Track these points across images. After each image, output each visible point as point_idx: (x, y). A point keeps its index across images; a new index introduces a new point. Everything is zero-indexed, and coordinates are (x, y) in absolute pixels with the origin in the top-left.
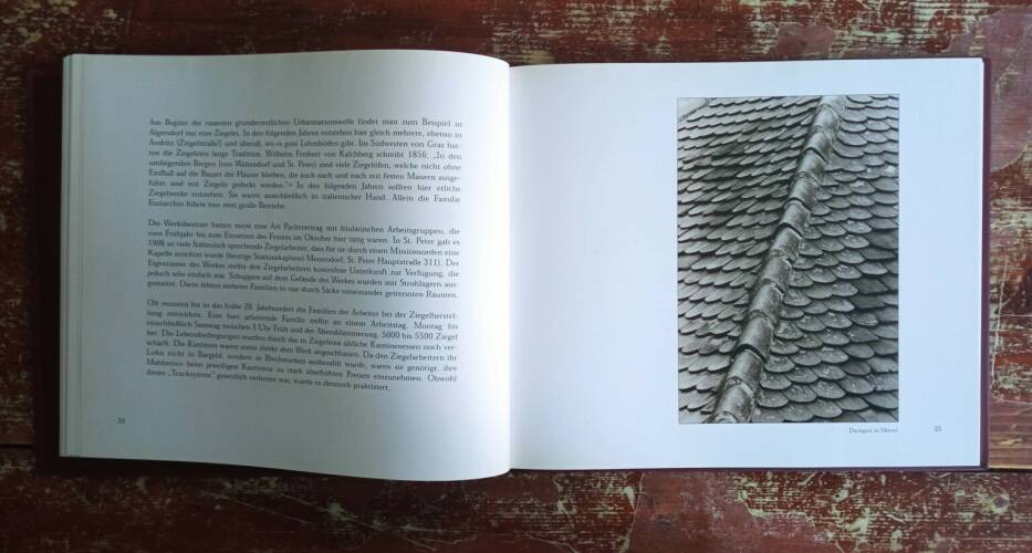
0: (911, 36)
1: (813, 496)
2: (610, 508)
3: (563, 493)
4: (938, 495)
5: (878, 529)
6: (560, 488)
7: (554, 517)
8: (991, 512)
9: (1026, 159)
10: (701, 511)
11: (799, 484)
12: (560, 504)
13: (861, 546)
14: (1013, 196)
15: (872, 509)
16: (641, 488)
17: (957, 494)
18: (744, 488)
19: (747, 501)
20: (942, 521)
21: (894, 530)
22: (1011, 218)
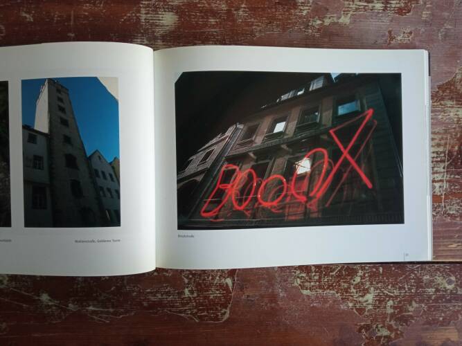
0: (389, 6)
1: (339, 281)
2: (218, 292)
3: (188, 284)
4: (413, 279)
5: (379, 300)
6: (186, 281)
7: (183, 299)
8: (445, 288)
9: (457, 77)
10: (273, 292)
11: (331, 274)
12: (186, 291)
13: (369, 310)
14: (451, 99)
15: (375, 288)
16: (236, 279)
17: (425, 277)
18: (298, 277)
19: (300, 285)
20: (417, 294)
21: (388, 301)
22: (450, 112)
